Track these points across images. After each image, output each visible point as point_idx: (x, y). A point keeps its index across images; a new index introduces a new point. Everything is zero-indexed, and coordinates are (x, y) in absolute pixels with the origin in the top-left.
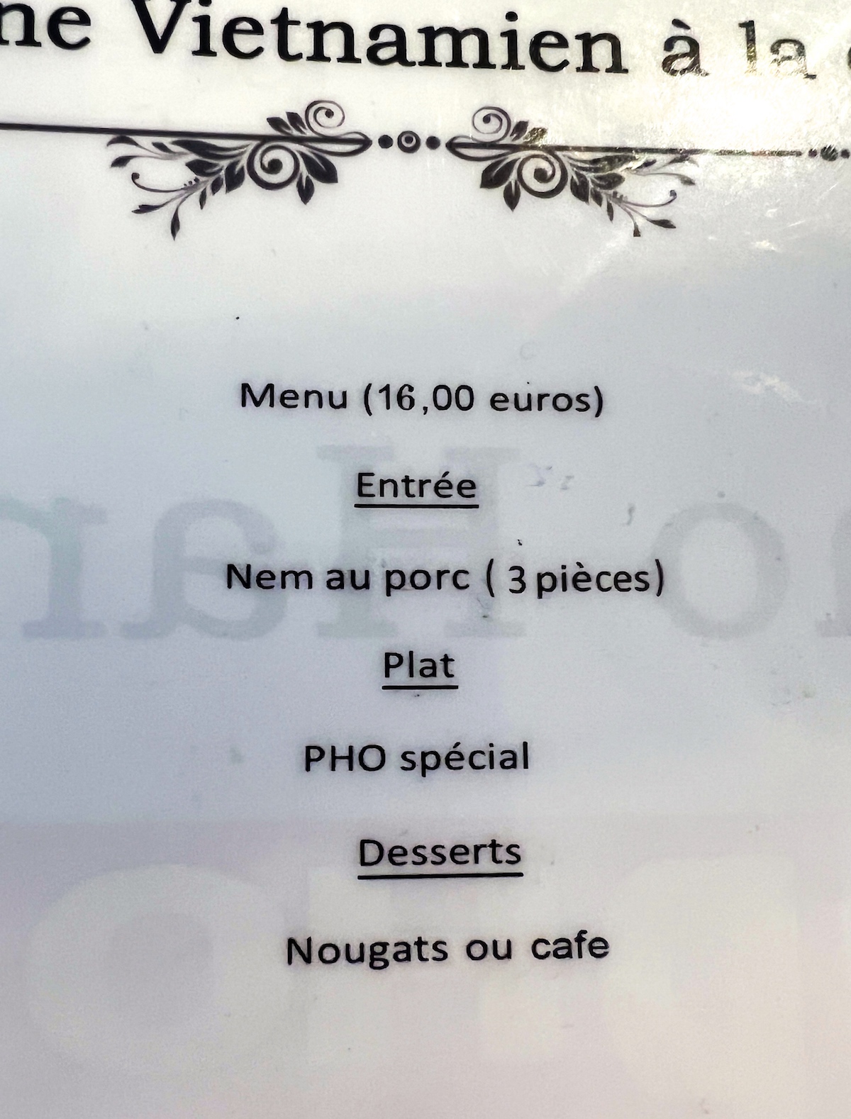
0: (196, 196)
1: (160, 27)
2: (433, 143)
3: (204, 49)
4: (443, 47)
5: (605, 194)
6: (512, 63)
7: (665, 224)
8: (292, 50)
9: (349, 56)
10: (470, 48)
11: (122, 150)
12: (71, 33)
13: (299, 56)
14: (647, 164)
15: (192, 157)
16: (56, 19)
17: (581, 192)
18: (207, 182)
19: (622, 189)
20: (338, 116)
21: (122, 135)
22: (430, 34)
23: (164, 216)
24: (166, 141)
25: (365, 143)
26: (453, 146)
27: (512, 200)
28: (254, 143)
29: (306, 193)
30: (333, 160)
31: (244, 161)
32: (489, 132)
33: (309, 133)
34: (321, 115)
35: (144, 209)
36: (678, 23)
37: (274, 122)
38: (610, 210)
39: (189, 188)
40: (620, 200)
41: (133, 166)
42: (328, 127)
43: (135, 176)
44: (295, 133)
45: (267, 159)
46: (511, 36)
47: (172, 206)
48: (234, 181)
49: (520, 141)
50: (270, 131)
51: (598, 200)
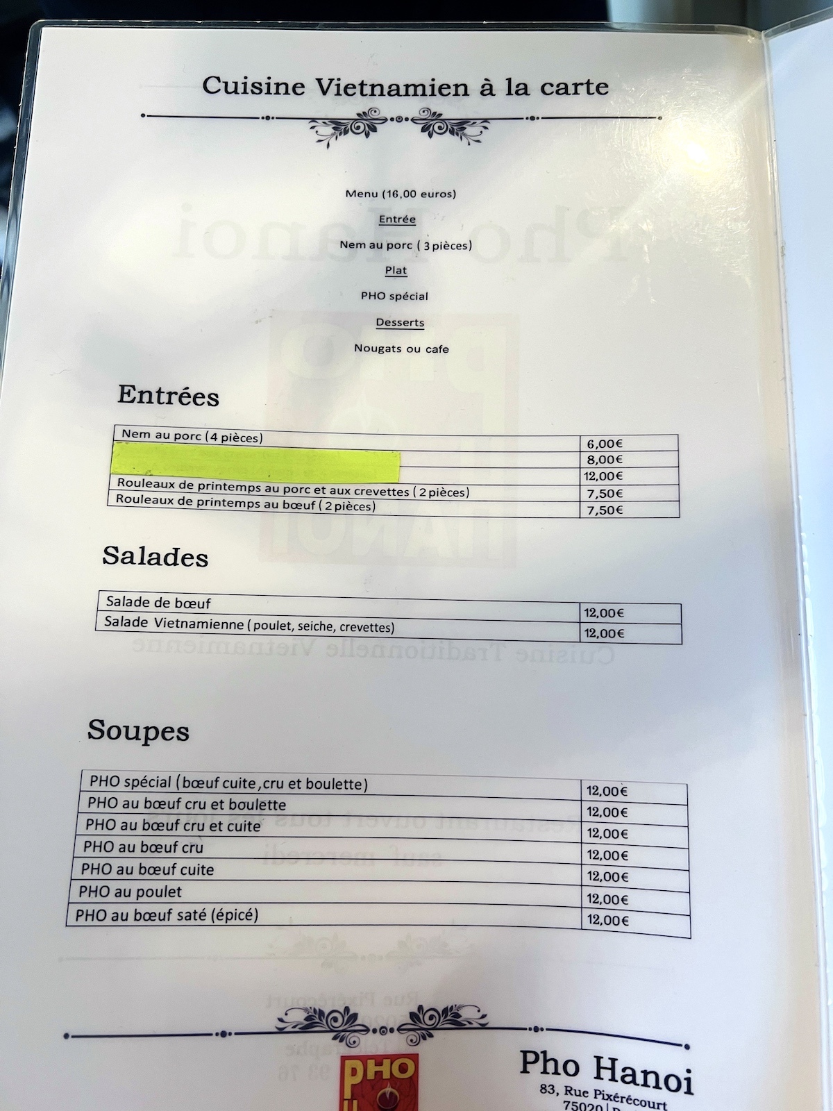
0: (335, 137)
1: (325, 88)
2: (407, 119)
3: (338, 94)
4: (411, 90)
5: (460, 133)
6: (433, 94)
7: (478, 141)
8: (364, 93)
9: (382, 94)
10: (420, 90)
11: (313, 124)
12: (299, 91)
13: (366, 95)
14: (474, 123)
15: (334, 126)
16: (295, 87)
17: (452, 132)
18: (338, 133)
19: (465, 131)
20: (378, 111)
21: (313, 120)
22: (407, 86)
23: (325, 143)
24: (326, 121)
25: (386, 120)
26: (413, 120)
27: (430, 135)
28: (353, 121)
29: (367, 135)
30: (376, 125)
31: (349, 126)
32: (425, 115)
33: (369, 118)
34: (373, 112)
35: (320, 141)
36: (486, 80)
37: (358, 115)
38: (461, 138)
39: (333, 135)
40: (465, 135)
41: (316, 129)
42: (375, 116)
43: (317, 132)
44: (365, 118)
45: (356, 126)
46: (433, 86)
47: (327, 140)
48: (346, 132)
49: (434, 118)
50: (357, 117)
51: (457, 135)
